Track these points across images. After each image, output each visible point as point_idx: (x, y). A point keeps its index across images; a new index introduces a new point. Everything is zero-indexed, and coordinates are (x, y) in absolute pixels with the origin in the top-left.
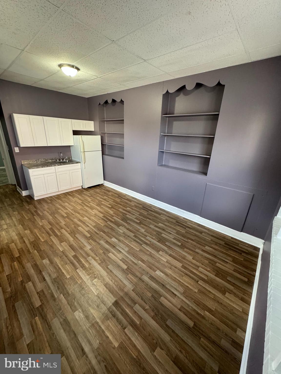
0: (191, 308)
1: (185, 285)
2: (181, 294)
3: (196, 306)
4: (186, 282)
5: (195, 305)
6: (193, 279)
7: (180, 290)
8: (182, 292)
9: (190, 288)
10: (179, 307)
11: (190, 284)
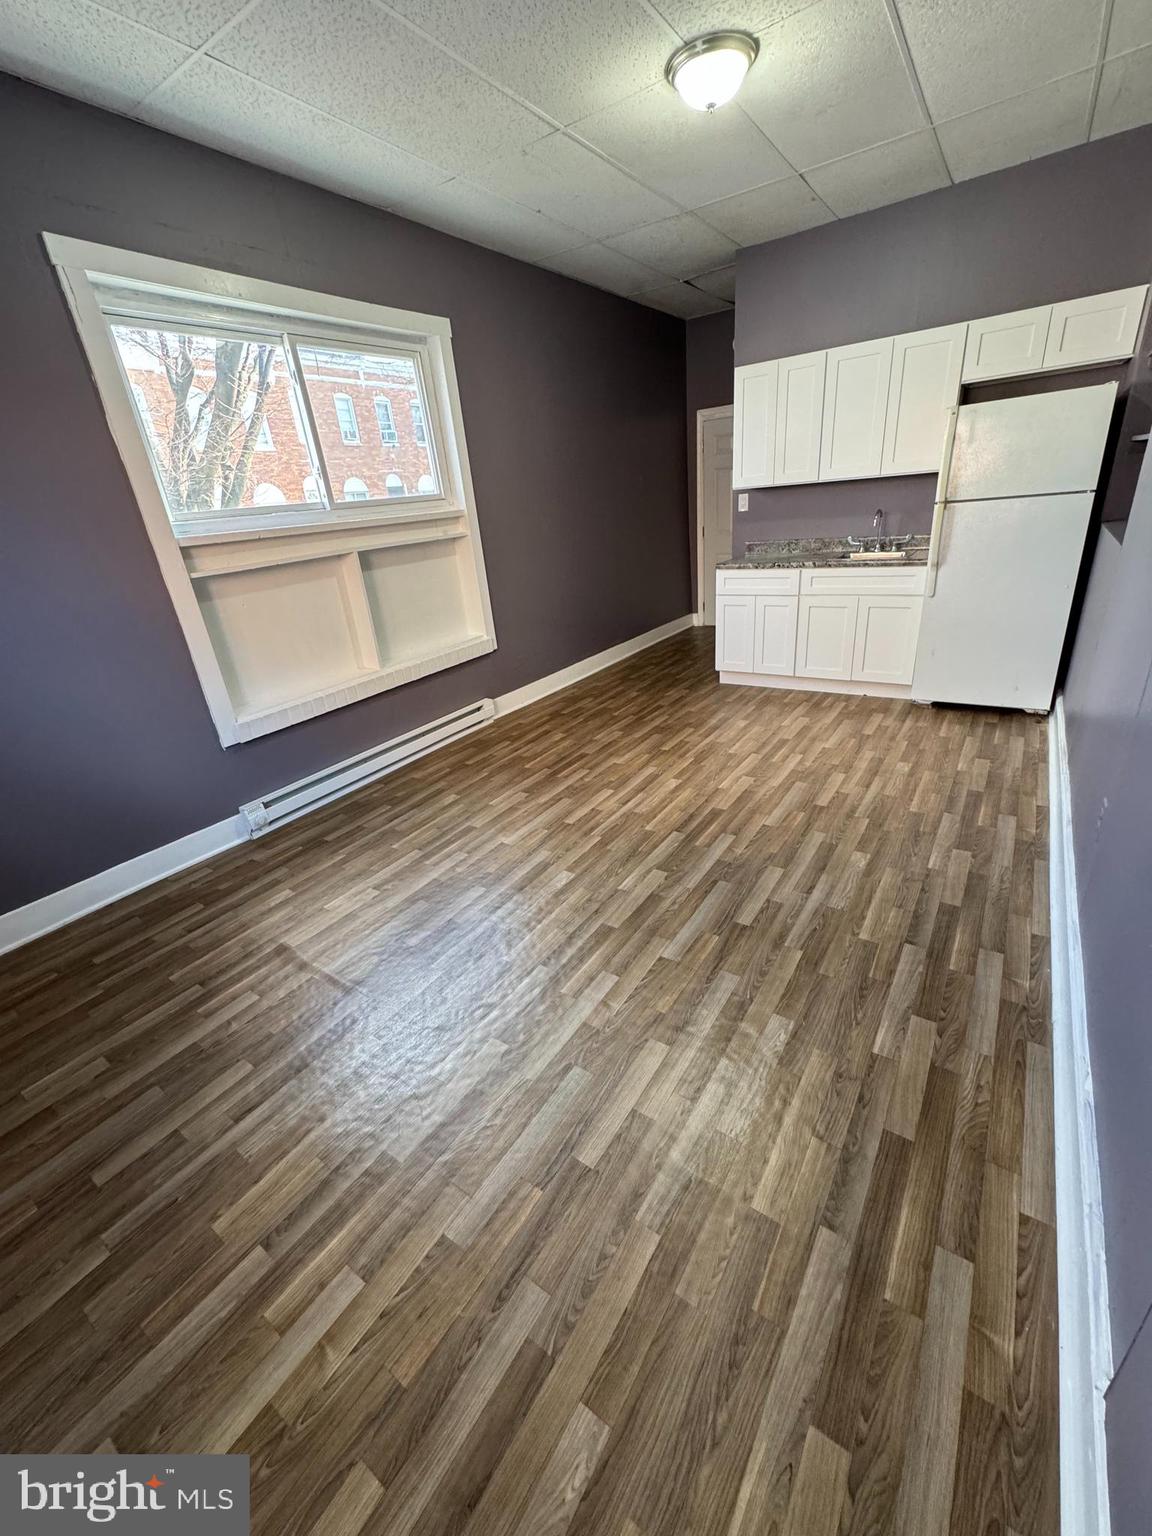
0: (158, 1182)
1: (267, 1169)
2: (234, 1144)
3: (152, 1207)
4: (284, 1174)
5: (159, 1203)
6: (292, 1218)
7: (254, 1139)
8: (240, 1150)
9: (249, 1188)
10: (185, 1133)
11: (266, 1196)
